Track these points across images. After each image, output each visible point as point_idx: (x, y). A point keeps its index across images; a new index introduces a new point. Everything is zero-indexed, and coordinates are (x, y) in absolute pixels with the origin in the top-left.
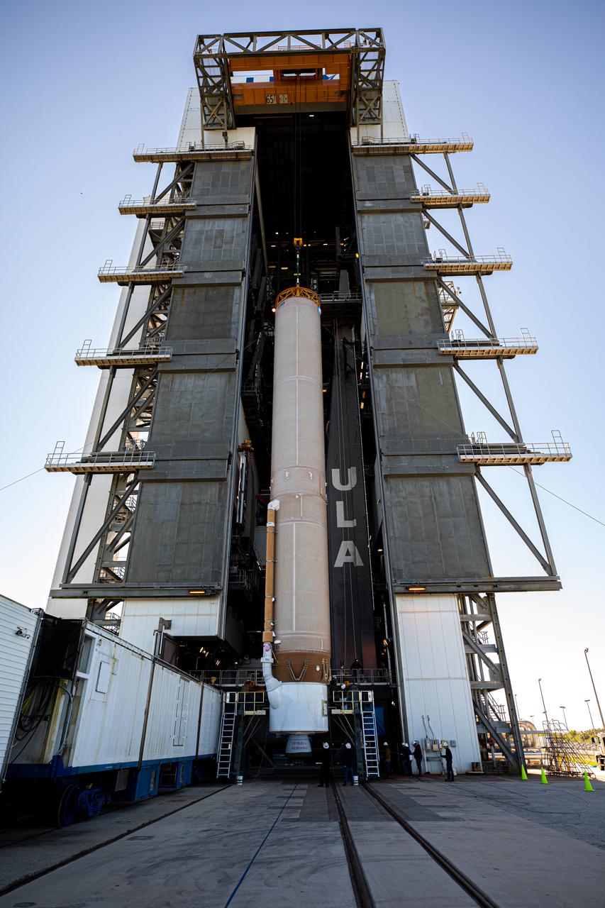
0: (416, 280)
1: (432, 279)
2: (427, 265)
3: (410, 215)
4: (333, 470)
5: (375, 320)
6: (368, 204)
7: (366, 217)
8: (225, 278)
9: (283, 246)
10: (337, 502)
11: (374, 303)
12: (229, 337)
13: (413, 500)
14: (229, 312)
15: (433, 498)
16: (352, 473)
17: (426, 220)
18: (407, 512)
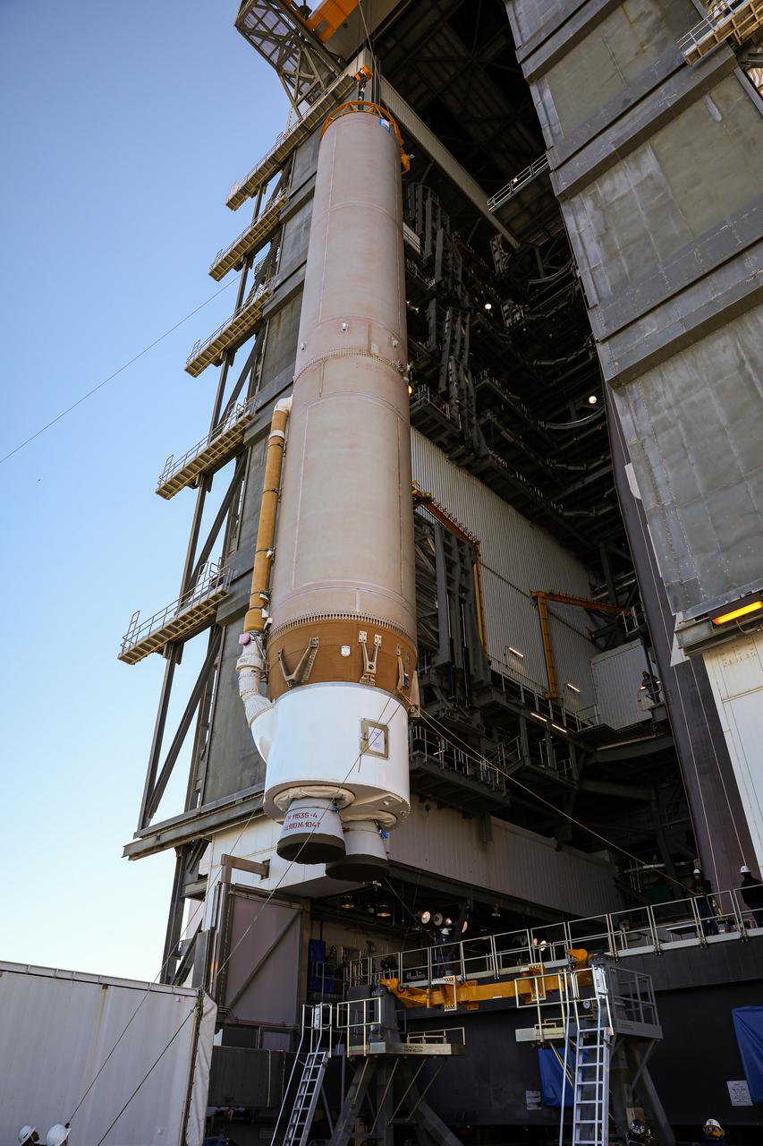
13: (694, 398)
15: (748, 367)
18: (683, 433)
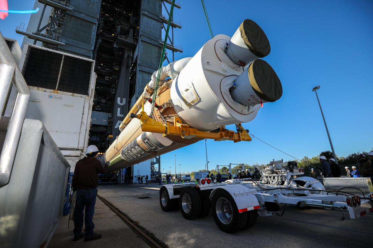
0: (156, 46)
1: (160, 47)
2: (160, 42)
3: (158, 22)
4: (118, 98)
5: (142, 55)
6: (146, 13)
7: (144, 17)
8: (90, 19)
9: (108, 5)
10: (118, 108)
11: (142, 49)
12: (89, 44)
14: (90, 33)
16: (124, 100)
17: (162, 26)
